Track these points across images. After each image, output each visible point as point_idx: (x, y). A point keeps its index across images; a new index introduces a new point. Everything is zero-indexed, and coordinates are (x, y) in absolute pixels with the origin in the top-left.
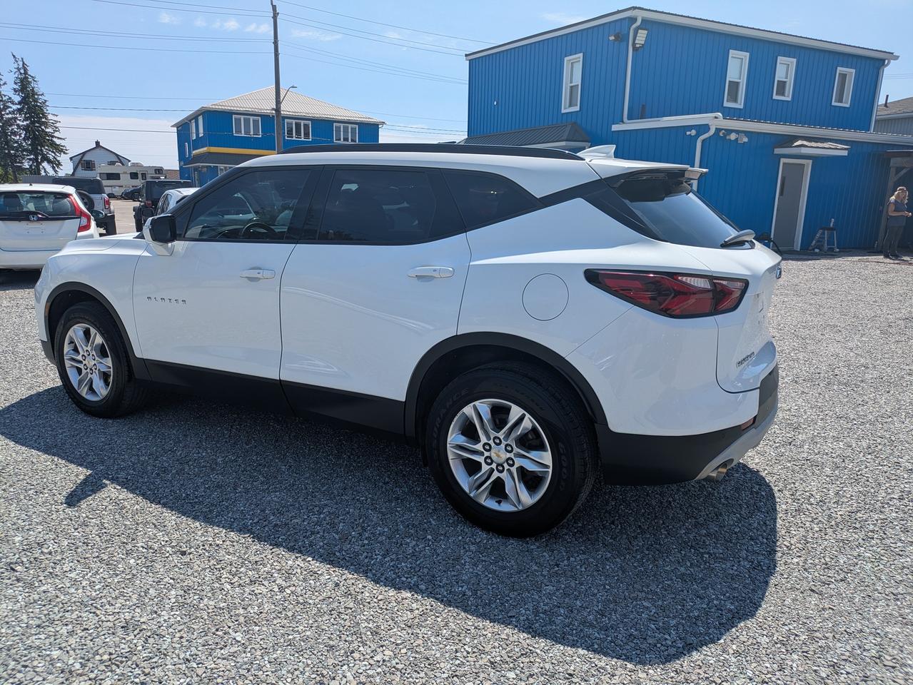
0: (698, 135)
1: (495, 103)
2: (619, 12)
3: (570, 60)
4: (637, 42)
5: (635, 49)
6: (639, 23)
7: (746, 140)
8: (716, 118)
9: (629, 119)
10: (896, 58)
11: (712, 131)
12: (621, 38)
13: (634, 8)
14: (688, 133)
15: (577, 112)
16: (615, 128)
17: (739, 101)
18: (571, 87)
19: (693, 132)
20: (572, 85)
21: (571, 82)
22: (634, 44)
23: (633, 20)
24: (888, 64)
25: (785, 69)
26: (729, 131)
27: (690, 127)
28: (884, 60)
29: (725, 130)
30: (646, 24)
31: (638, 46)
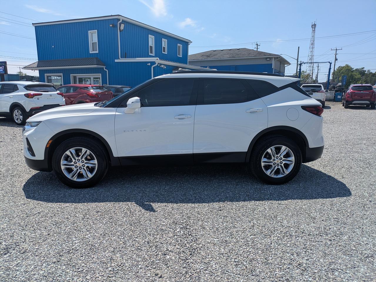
0: (151, 65)
1: (53, 47)
2: (112, 16)
3: (91, 32)
4: (121, 28)
5: (120, 31)
6: (121, 21)
7: (165, 67)
8: (157, 59)
9: (121, 57)
10: (192, 42)
11: (157, 64)
12: (115, 26)
13: (119, 15)
14: (148, 64)
15: (97, 53)
16: (116, 61)
17: (153, 53)
18: (93, 43)
19: (149, 64)
20: (93, 42)
21: (92, 41)
22: (120, 29)
23: (119, 20)
24: (190, 44)
25: (165, 43)
26: (161, 64)
27: (148, 62)
28: (188, 43)
29: (160, 64)
30: (124, 22)
31: (121, 30)
